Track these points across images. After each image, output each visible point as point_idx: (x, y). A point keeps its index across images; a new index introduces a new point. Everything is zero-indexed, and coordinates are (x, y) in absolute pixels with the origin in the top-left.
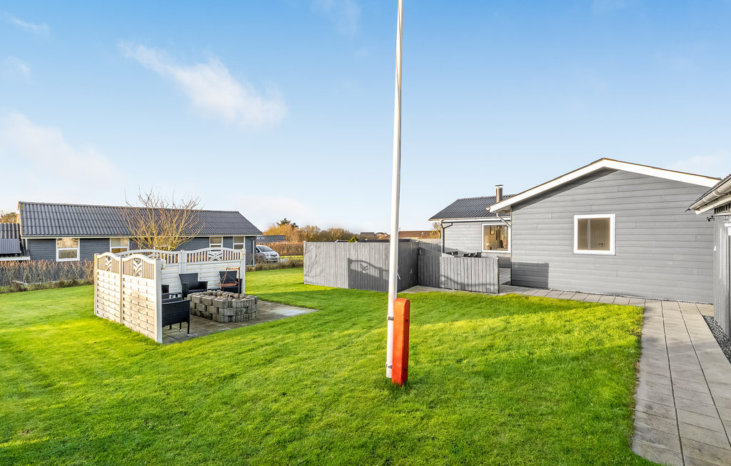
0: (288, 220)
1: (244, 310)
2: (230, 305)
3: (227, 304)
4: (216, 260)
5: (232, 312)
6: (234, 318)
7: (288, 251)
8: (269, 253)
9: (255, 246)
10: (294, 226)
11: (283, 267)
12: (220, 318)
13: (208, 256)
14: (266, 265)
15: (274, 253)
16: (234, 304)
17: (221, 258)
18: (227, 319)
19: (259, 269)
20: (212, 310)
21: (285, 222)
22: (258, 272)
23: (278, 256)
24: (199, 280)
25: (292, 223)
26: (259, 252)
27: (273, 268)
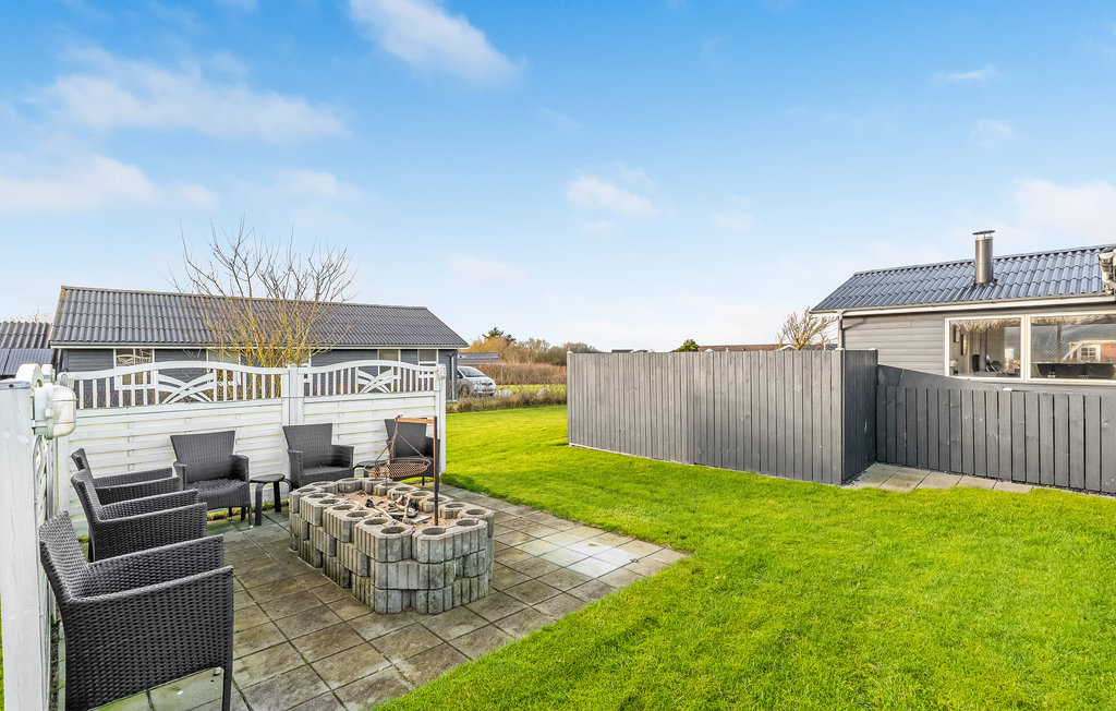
0: (500, 329)
1: (455, 566)
2: (408, 553)
3: (397, 547)
4: (376, 391)
5: (413, 576)
6: (421, 598)
7: (505, 377)
8: (479, 380)
9: (456, 368)
10: (509, 340)
11: (507, 405)
12: (374, 592)
13: (359, 381)
14: (476, 402)
15: (488, 379)
16: (421, 550)
17: (388, 386)
18: (396, 600)
19: (466, 408)
20: (351, 557)
21: (495, 334)
22: (465, 415)
23: (494, 386)
24: (335, 441)
25: (505, 334)
26: (461, 377)
27: (491, 408)
